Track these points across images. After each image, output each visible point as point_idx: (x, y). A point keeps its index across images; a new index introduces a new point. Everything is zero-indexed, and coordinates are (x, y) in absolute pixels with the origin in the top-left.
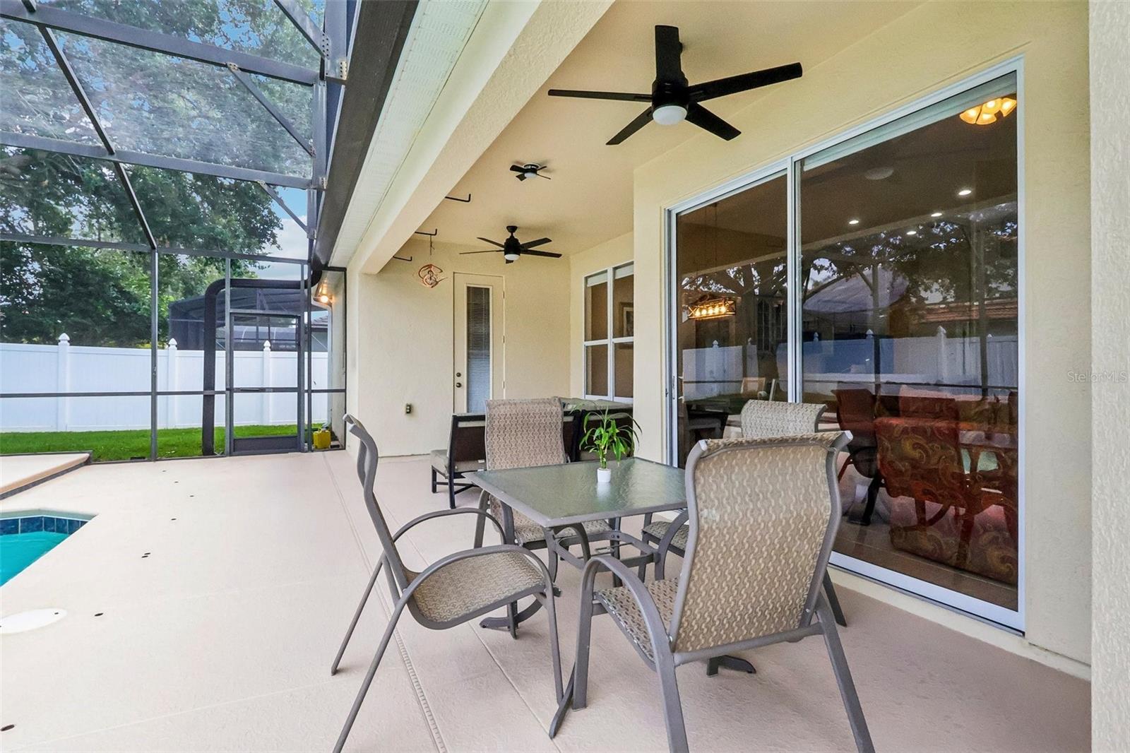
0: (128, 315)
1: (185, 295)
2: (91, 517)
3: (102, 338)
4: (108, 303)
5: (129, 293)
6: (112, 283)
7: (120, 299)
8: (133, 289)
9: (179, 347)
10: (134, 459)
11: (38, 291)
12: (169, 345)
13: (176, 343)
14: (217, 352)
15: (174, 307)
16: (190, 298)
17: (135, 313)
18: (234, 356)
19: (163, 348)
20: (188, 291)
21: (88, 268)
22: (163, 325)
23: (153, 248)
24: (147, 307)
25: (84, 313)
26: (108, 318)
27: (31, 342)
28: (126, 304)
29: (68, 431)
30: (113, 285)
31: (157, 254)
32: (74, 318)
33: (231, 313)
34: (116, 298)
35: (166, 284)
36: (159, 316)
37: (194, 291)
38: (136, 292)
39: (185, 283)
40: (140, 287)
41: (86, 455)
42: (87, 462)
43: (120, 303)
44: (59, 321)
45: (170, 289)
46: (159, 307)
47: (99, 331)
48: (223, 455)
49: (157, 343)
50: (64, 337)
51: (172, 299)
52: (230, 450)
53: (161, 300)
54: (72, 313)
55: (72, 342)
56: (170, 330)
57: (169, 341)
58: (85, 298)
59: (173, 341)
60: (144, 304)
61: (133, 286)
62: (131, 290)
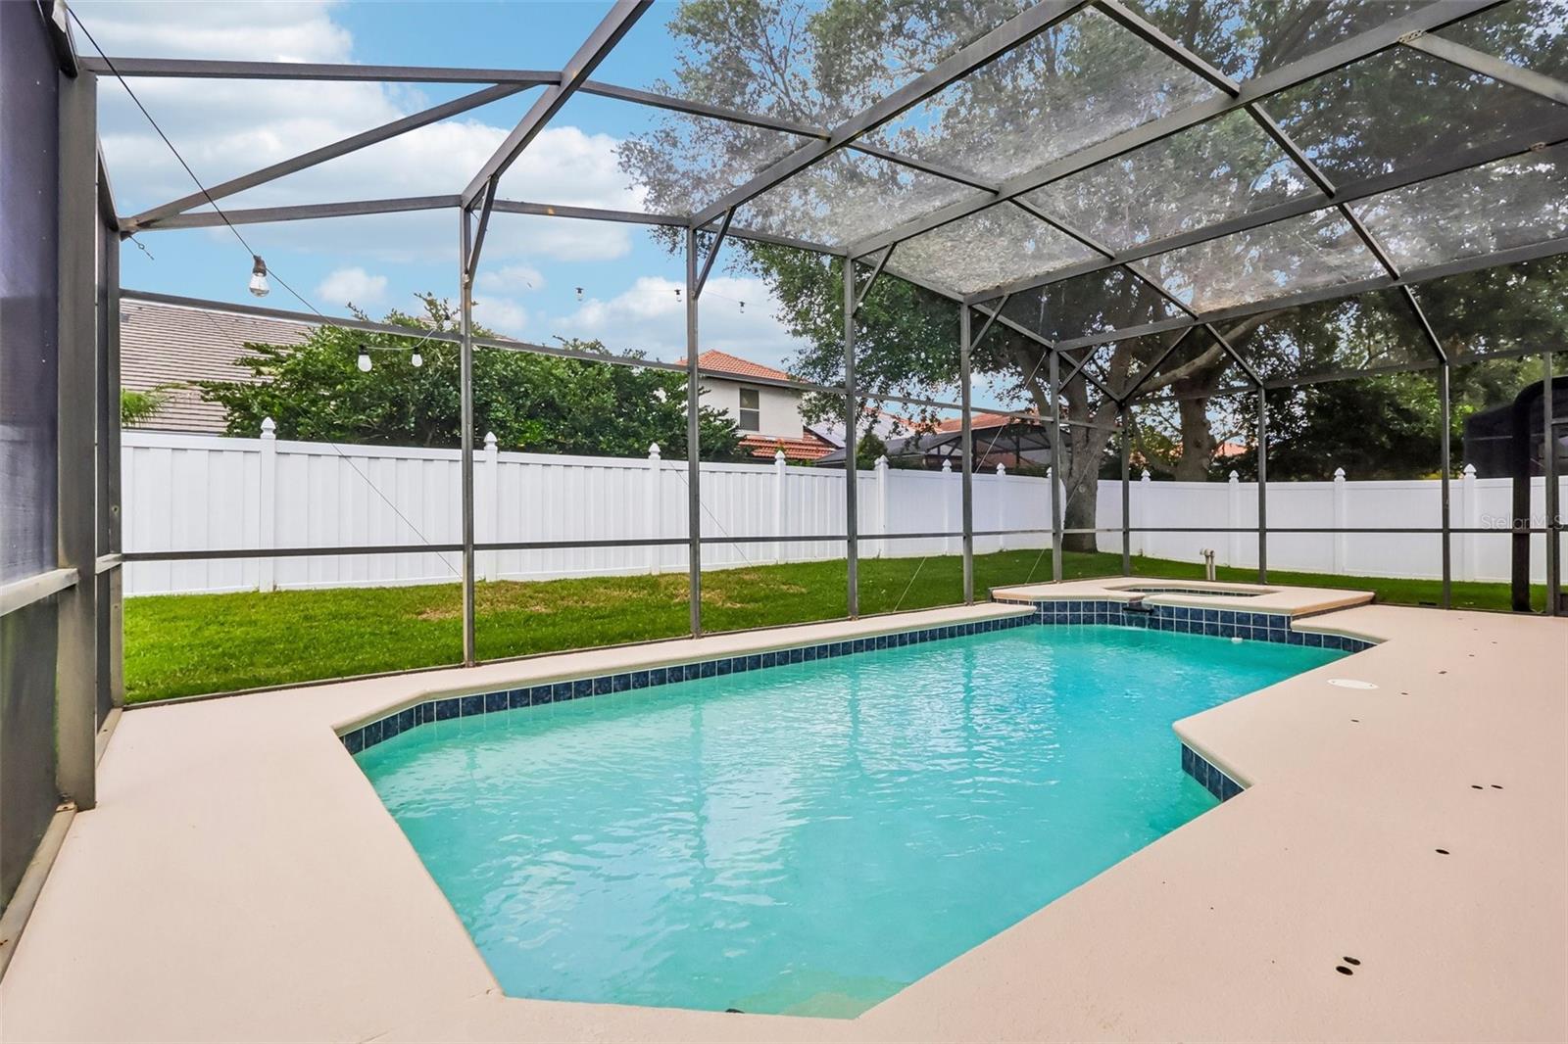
0: (1408, 438)
1: (1487, 402)
2: (1381, 641)
3: (1375, 471)
4: (1384, 426)
5: (1408, 410)
6: (1386, 401)
7: (1397, 420)
8: (1413, 405)
9: (1478, 475)
10: (1423, 604)
11: (1304, 423)
12: (1465, 474)
13: (1475, 471)
14: (1532, 478)
15: (1473, 423)
16: (1496, 407)
17: (1417, 434)
18: (1560, 483)
19: (1456, 478)
20: (1493, 395)
21: (1358, 388)
22: (1456, 446)
23: (1442, 361)
24: (1432, 425)
25: (1354, 442)
26: (1382, 445)
27: (1301, 480)
28: (1405, 425)
29: (1345, 574)
30: (1388, 404)
31: (1447, 367)
32: (1343, 448)
33: (1553, 425)
34: (1392, 419)
35: (1462, 391)
36: (1451, 435)
37: (1502, 395)
38: (1417, 408)
39: (1485, 385)
40: (1422, 400)
41: (1372, 594)
42: (1373, 601)
43: (1398, 424)
44: (1329, 455)
45: (1465, 397)
46: (1451, 423)
47: (1371, 463)
48: (1545, 614)
49: (1449, 471)
50: (1340, 472)
51: (1469, 409)
52: (1555, 608)
53: (1453, 413)
54: (1341, 445)
55: (1348, 477)
56: (1465, 453)
57: (1464, 468)
58: (1355, 425)
59: (1470, 468)
60: (1428, 422)
61: (1413, 401)
62: (1411, 406)
